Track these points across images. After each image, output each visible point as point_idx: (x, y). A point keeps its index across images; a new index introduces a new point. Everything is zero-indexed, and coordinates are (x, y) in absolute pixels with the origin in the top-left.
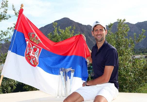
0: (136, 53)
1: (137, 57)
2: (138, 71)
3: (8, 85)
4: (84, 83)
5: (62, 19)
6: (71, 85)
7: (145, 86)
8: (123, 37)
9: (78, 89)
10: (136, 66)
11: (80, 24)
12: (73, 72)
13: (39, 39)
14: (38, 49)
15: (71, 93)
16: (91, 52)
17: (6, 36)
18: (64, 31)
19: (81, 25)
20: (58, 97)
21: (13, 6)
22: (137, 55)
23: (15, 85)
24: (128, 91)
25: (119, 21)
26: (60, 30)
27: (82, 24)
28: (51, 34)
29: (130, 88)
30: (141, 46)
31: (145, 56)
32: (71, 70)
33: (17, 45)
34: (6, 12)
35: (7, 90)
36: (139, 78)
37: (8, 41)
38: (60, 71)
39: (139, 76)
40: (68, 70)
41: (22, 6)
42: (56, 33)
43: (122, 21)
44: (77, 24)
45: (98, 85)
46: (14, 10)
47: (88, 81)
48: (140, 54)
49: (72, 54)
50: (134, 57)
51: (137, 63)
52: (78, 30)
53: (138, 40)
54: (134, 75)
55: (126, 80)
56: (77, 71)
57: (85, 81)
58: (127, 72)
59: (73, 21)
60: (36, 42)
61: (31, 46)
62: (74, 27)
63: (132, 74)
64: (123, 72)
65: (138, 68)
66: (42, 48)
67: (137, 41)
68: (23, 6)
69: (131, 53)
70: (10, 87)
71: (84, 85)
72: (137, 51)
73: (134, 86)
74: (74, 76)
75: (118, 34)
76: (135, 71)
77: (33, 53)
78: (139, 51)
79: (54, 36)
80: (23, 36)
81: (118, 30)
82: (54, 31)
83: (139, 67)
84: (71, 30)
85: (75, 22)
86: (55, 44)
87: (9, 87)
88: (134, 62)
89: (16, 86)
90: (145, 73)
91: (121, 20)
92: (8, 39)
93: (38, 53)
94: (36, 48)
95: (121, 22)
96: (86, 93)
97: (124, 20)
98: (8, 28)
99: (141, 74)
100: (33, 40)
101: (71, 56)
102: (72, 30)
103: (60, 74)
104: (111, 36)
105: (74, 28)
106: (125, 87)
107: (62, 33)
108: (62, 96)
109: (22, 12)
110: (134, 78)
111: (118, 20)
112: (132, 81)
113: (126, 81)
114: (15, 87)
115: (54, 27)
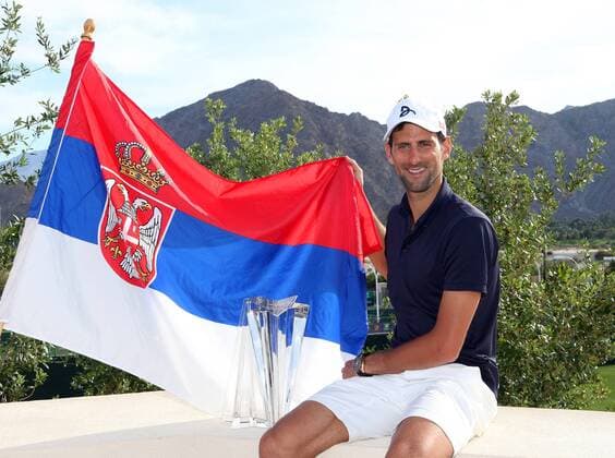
0: (558, 239)
1: (562, 254)
2: (568, 315)
3: (13, 364)
4: (349, 364)
5: (240, 85)
6: (295, 370)
7: (598, 381)
8: (508, 170)
9: (326, 390)
10: (562, 297)
11: (321, 108)
12: (301, 317)
13: (162, 171)
14: (157, 213)
15: (293, 405)
16: (383, 229)
17: (7, 152)
18: (254, 138)
19: (323, 112)
20: (236, 423)
21: (40, 25)
22: (561, 247)
23: (40, 365)
24: (526, 402)
25: (490, 101)
26: (239, 134)
27: (326, 110)
28: (196, 149)
29: (532, 389)
30: (581, 209)
31: (596, 251)
32: (296, 305)
33: (63, 193)
34: (10, 53)
35: (9, 386)
36: (571, 344)
37: (14, 175)
38: (247, 311)
39: (576, 338)
40: (282, 305)
41: (89, 27)
42: (217, 146)
43: (503, 102)
44: (306, 108)
45: (408, 374)
46: (43, 42)
47: (366, 355)
48: (573, 243)
49: (305, 237)
50: (550, 254)
51: (564, 283)
52: (311, 134)
53: (570, 184)
54: (554, 335)
55: (520, 354)
56: (323, 313)
57: (353, 357)
58: (524, 318)
59: (290, 97)
60: (150, 183)
61: (127, 199)
62: (297, 120)
63: (542, 328)
64: (508, 318)
65: (569, 306)
66: (174, 209)
67: (567, 186)
68: (92, 30)
69: (540, 240)
70: (20, 376)
71: (350, 371)
72: (560, 231)
73: (552, 378)
74: (305, 335)
75: (485, 157)
76: (555, 315)
77: (134, 229)
78: (569, 232)
79: (212, 160)
80: (91, 154)
81: (487, 136)
82: (212, 139)
83: (573, 299)
84: (282, 134)
85: (296, 98)
86: (232, 189)
87: (16, 376)
88: (552, 278)
89: (45, 370)
90: (602, 325)
91: (498, 97)
92: (17, 168)
93: (156, 231)
94: (150, 207)
95: (498, 104)
96: (359, 405)
97: (512, 95)
98: (18, 122)
99: (584, 329)
100: (134, 174)
101: (298, 248)
102: (289, 136)
103: (246, 323)
104: (456, 161)
105: (299, 125)
106: (511, 383)
107: (246, 146)
108: (251, 419)
109: (90, 55)
110: (553, 346)
111: (486, 95)
112: (544, 356)
113: (518, 358)
114: (41, 375)
115: (212, 119)
